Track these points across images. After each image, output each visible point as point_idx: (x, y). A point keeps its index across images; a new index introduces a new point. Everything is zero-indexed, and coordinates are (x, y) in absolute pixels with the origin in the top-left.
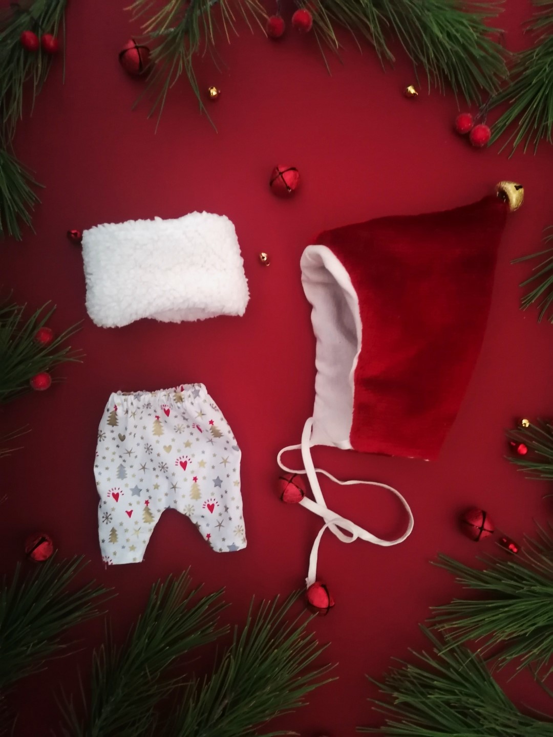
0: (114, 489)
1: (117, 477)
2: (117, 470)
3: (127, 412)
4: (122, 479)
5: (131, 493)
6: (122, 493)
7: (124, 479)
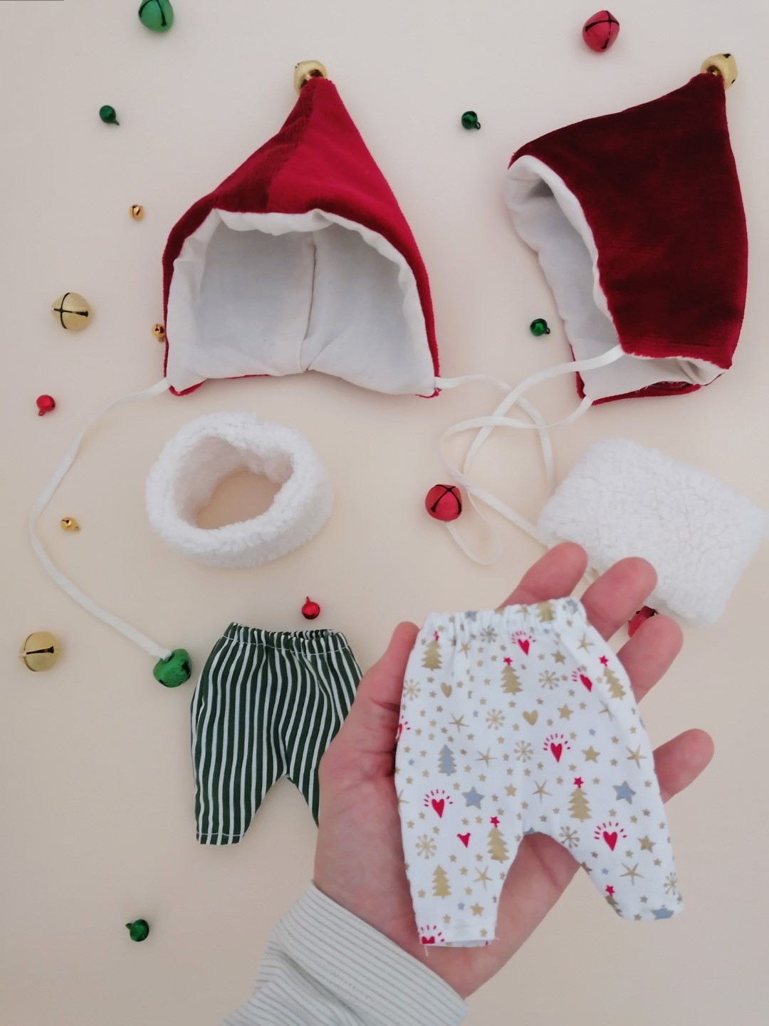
0: (435, 792)
1: (439, 769)
2: (439, 757)
3: (454, 642)
4: (449, 775)
5: (464, 800)
6: (450, 800)
7: (453, 775)
